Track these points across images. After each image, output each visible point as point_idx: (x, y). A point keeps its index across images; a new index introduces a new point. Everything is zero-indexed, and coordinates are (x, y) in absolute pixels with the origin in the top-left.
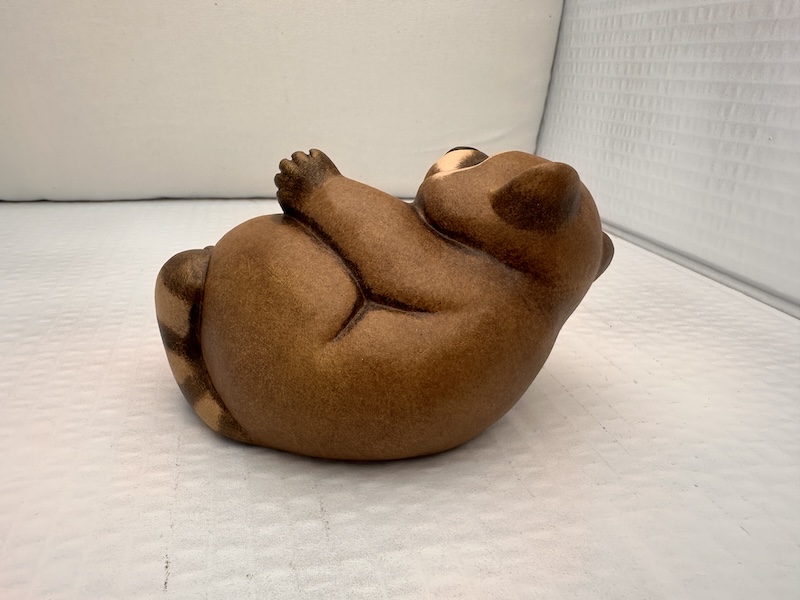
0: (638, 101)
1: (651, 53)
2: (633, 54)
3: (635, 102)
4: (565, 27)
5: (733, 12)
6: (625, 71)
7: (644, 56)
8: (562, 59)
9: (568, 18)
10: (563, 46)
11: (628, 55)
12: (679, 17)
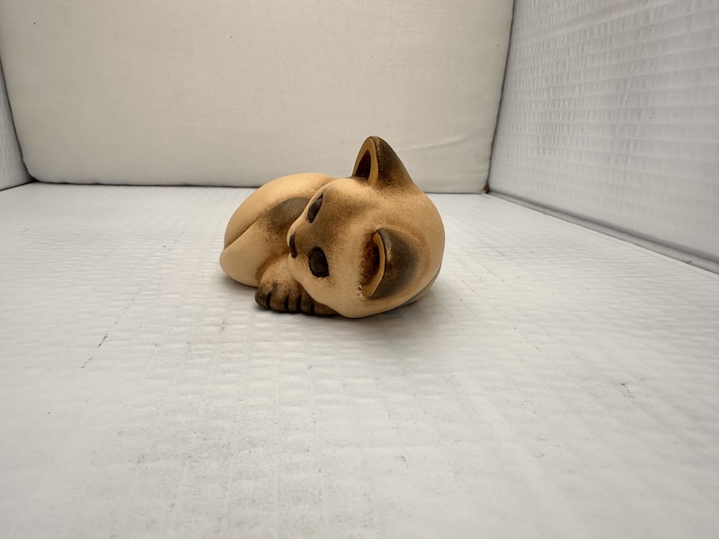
0: (561, 103)
1: (570, 63)
2: (557, 67)
3: (559, 104)
4: (512, 54)
5: (623, 25)
6: (553, 81)
7: (565, 68)
8: (510, 79)
9: (514, 47)
10: (511, 69)
11: (554, 68)
12: (588, 34)
